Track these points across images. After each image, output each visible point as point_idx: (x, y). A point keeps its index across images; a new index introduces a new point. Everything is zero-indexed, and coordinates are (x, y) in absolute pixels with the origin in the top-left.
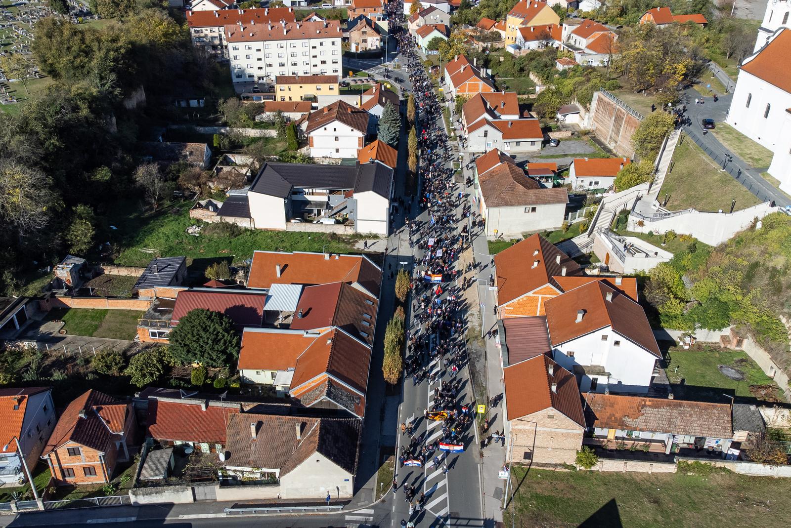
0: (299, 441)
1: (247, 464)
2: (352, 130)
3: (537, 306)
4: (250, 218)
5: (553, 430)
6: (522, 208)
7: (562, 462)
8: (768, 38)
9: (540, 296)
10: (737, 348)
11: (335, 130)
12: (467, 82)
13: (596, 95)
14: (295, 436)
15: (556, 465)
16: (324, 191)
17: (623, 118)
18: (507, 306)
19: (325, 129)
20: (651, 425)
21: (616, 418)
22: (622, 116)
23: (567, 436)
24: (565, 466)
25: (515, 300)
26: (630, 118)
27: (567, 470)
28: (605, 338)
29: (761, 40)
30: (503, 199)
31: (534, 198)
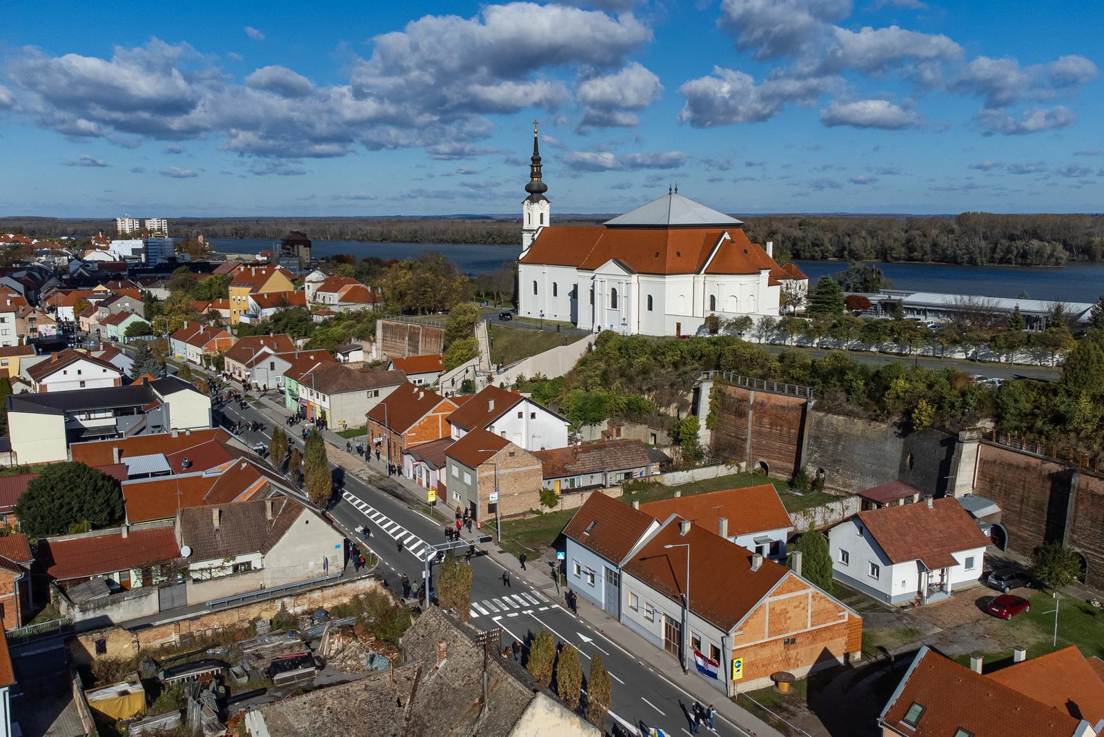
0: (271, 522)
1: (216, 556)
2: (105, 371)
3: (438, 427)
4: (11, 451)
5: (516, 470)
6: (364, 394)
7: (529, 509)
8: (533, 236)
9: (440, 414)
10: (618, 438)
11: (79, 372)
12: (216, 339)
13: (379, 323)
14: (264, 516)
15: (524, 514)
16: (110, 414)
17: (419, 333)
18: (409, 432)
19: (65, 372)
20: (589, 467)
21: (558, 468)
22: (417, 331)
23: (528, 474)
24: (532, 511)
25: (416, 424)
26: (427, 330)
27: (536, 516)
28: (520, 415)
29: (527, 240)
30: (342, 385)
31: (374, 381)
